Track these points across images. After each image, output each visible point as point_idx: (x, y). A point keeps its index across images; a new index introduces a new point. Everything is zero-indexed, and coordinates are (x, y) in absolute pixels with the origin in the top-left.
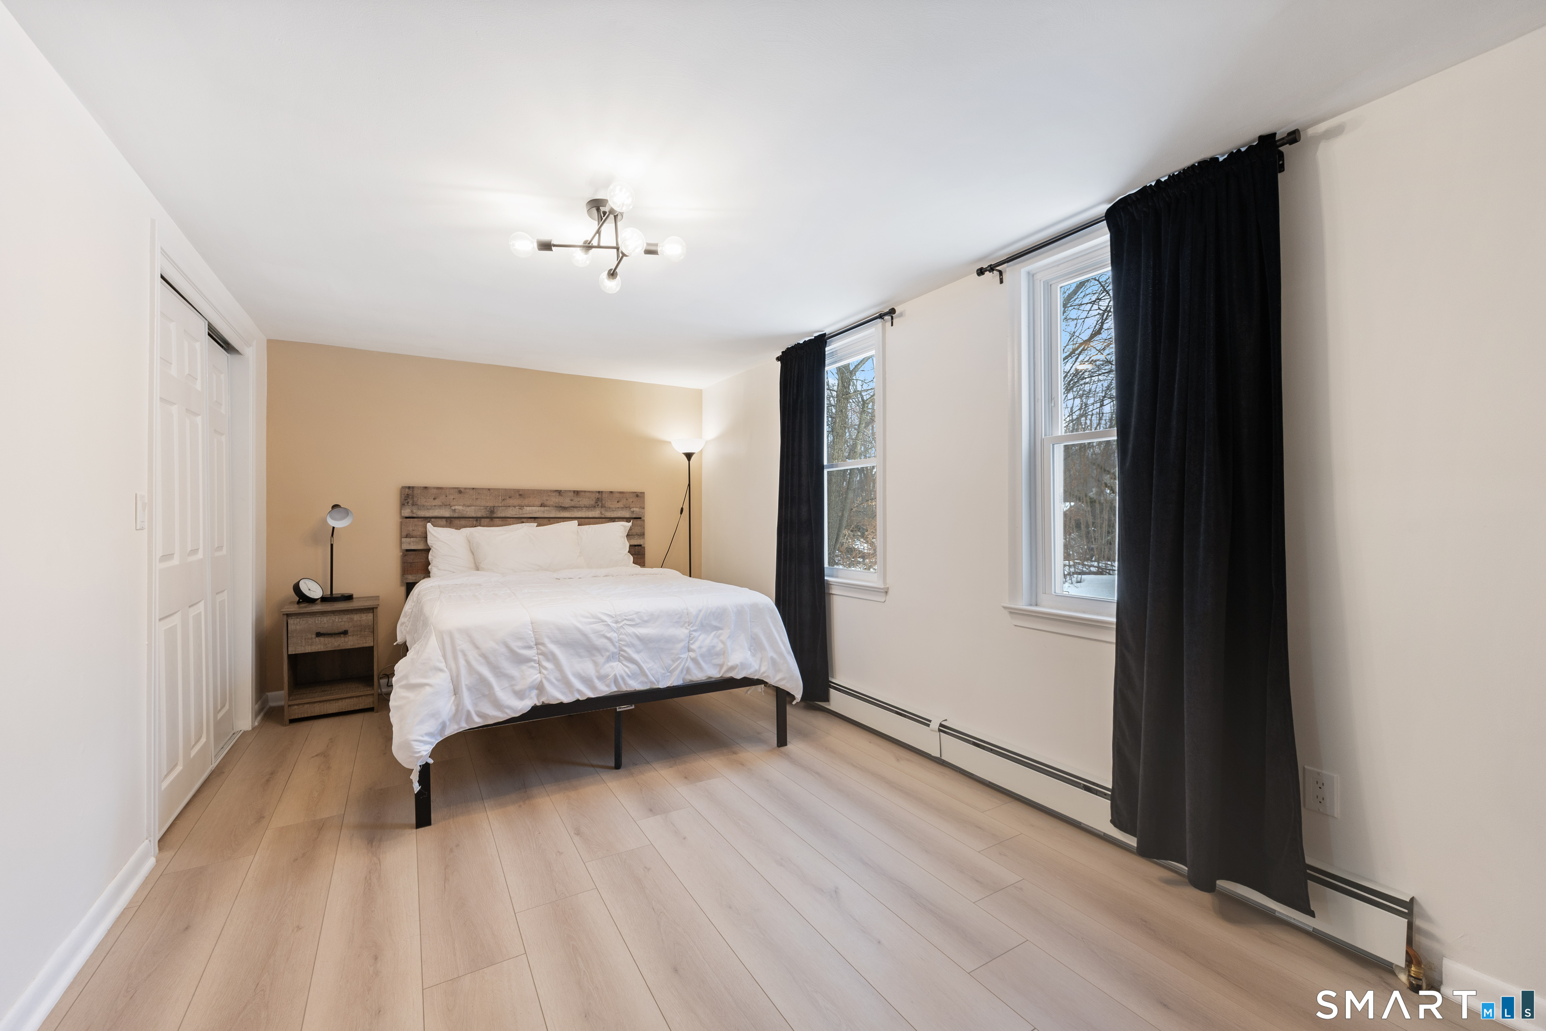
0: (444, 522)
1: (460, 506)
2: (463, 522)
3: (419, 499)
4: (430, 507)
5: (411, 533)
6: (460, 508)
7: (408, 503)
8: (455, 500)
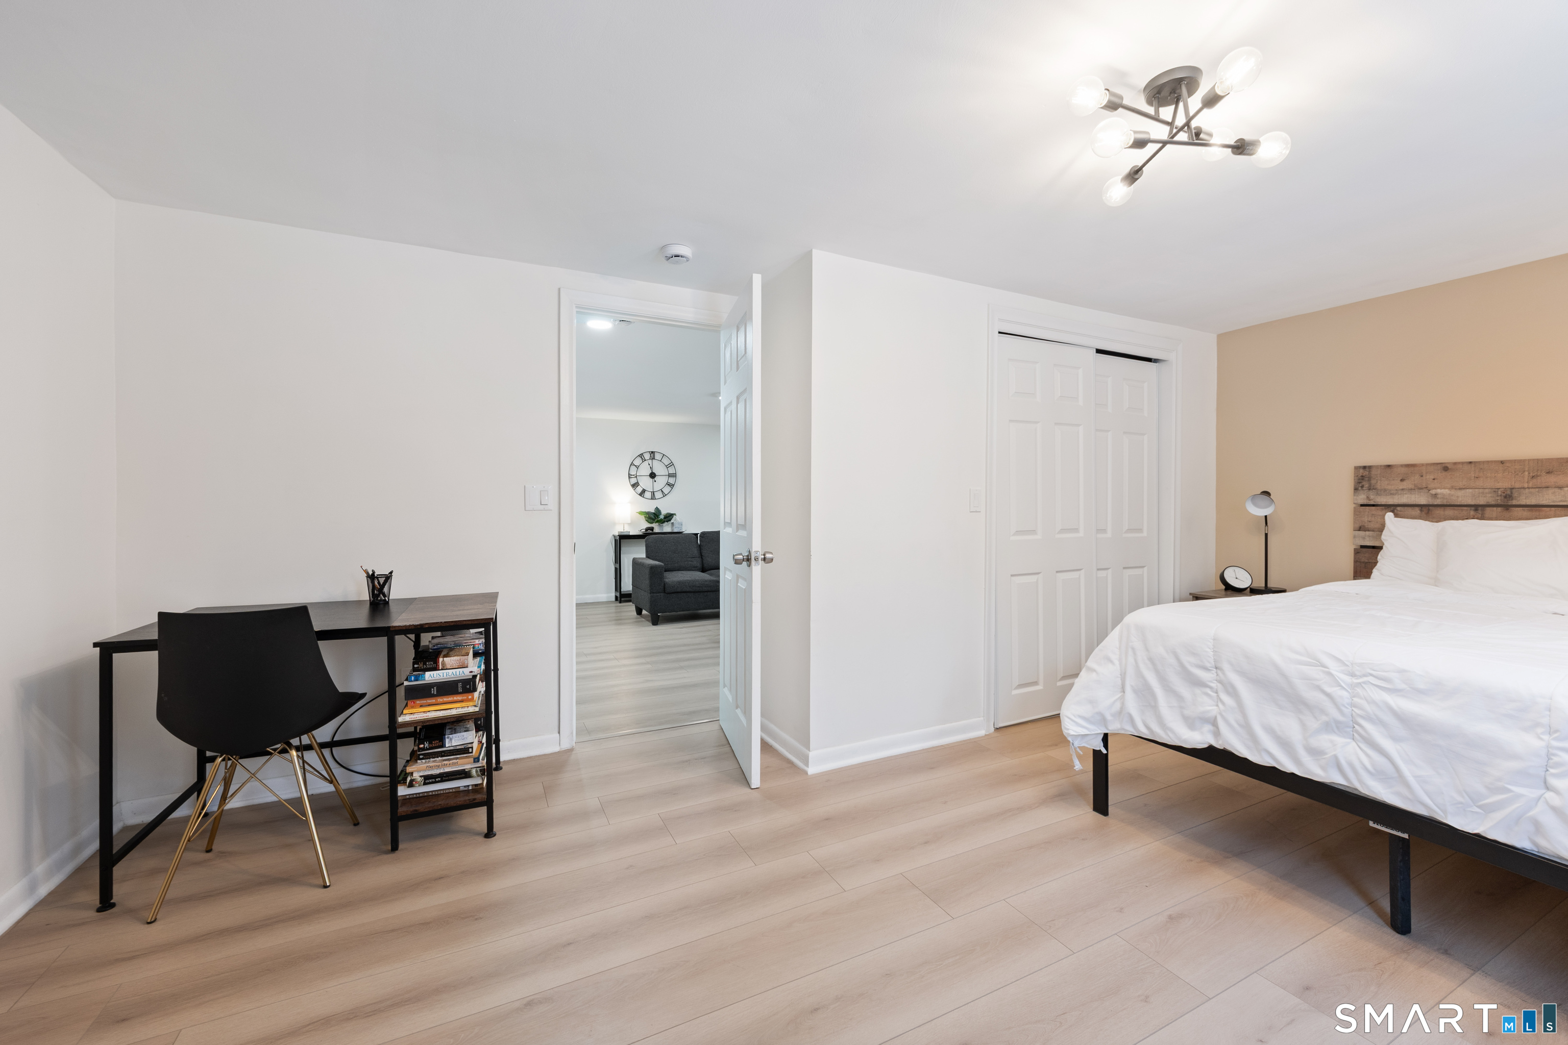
0: (1417, 511)
1: (1444, 488)
2: (1449, 512)
3: (1379, 482)
4: (1395, 492)
5: (1366, 525)
6: (1446, 491)
7: (1362, 487)
8: (1436, 481)
